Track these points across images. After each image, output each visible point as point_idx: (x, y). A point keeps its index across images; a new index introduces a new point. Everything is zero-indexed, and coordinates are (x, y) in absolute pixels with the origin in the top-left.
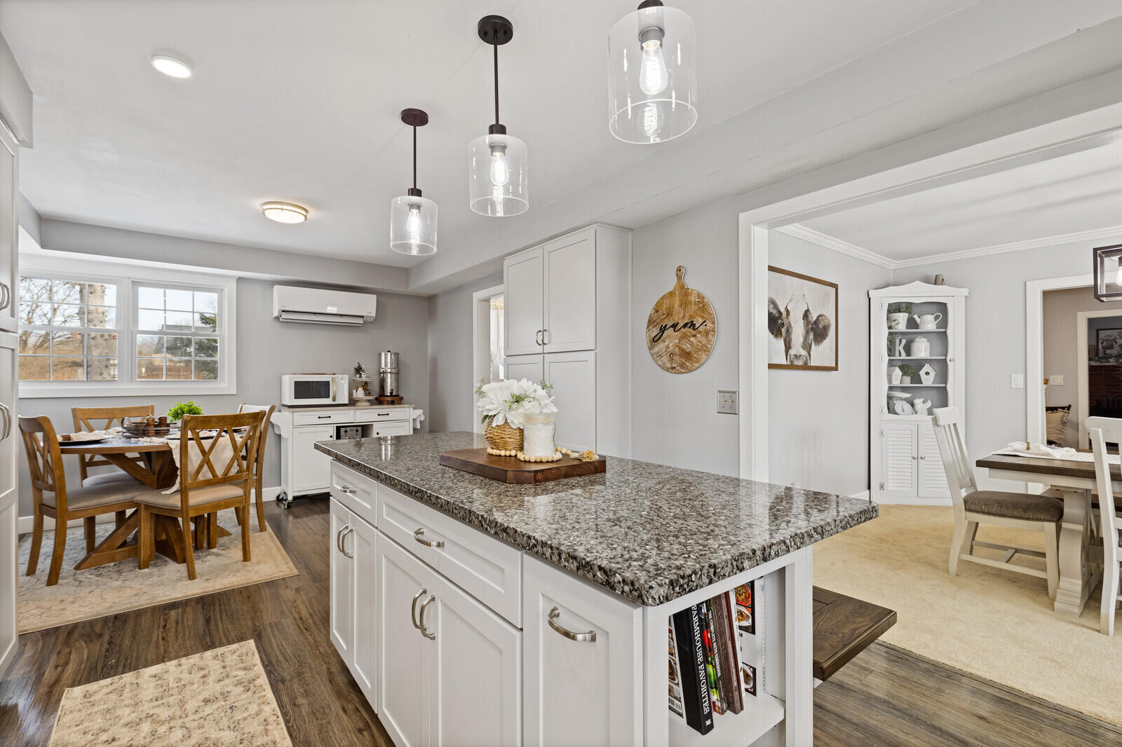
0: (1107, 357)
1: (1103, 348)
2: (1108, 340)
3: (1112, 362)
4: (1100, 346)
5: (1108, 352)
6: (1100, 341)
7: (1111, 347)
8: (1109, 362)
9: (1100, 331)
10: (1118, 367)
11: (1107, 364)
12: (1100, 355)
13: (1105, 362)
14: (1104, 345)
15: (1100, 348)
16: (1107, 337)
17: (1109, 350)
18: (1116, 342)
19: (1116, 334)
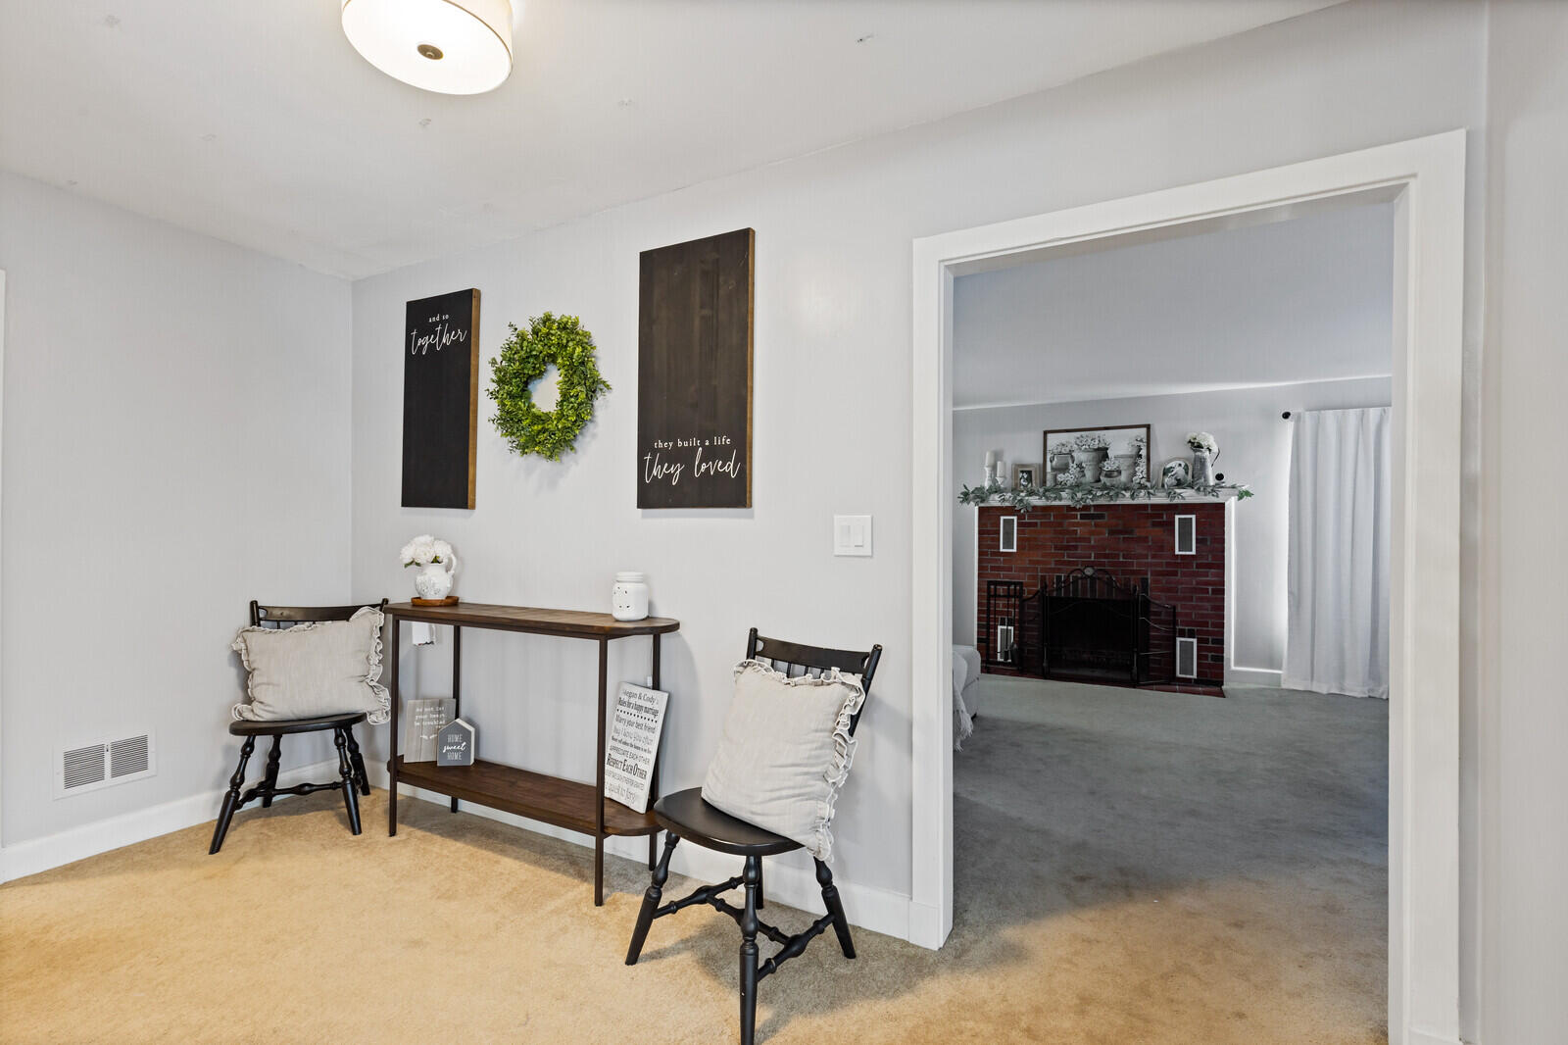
0: (1058, 488)
1: (1053, 469)
2: (1060, 453)
3: (1065, 499)
4: (1049, 464)
5: (1061, 477)
6: (1049, 456)
7: (1064, 469)
8: (1061, 499)
9: (1049, 436)
10: (1074, 509)
11: (1057, 503)
12: (1048, 484)
13: (1055, 499)
14: (1054, 463)
15: (1049, 469)
16: (1059, 448)
17: (1062, 475)
18: (1072, 457)
19: (1073, 441)
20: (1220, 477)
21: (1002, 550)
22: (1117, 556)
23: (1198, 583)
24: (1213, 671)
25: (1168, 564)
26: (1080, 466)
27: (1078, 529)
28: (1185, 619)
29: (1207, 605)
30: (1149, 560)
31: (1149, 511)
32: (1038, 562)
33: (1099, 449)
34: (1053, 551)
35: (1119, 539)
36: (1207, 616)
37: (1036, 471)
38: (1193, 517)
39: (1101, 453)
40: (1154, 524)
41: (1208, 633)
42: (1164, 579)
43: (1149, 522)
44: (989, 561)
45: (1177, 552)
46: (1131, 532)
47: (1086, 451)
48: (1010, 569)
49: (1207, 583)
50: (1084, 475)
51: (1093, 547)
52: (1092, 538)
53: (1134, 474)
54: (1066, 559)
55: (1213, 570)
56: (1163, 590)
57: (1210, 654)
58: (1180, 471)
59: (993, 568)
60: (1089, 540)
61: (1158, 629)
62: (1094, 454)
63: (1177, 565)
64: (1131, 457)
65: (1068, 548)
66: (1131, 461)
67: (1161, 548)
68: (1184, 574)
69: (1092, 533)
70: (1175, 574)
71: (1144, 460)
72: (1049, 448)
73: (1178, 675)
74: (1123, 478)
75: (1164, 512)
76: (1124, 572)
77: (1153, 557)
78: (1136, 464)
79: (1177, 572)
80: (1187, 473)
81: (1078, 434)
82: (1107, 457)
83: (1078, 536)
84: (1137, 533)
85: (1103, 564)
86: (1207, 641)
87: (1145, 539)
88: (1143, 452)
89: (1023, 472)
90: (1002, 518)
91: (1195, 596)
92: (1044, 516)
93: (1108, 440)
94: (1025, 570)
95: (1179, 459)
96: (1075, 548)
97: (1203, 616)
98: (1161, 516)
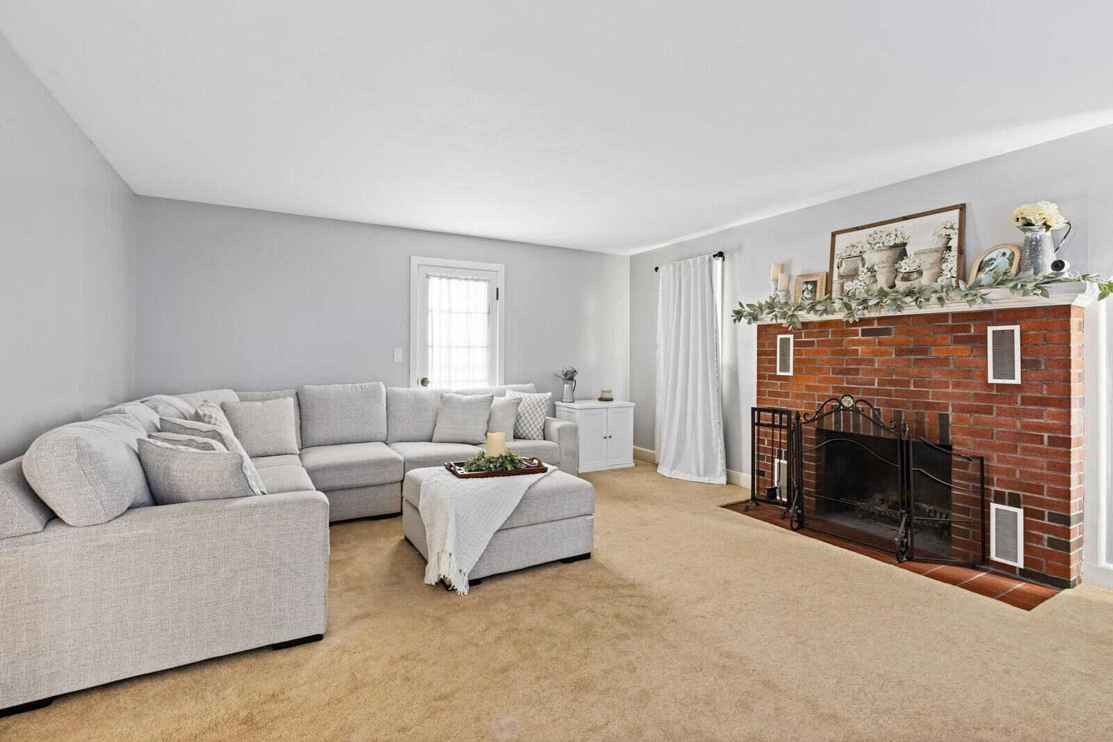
1: (841, 277)
2: (850, 257)
4: (836, 271)
5: (849, 286)
6: (836, 261)
7: (853, 275)
9: (838, 237)
14: (842, 269)
15: (835, 277)
16: (849, 250)
17: (849, 283)
18: (863, 259)
19: (864, 240)
20: (1058, 265)
21: (779, 373)
22: (907, 383)
23: (1024, 426)
24: (1050, 562)
25: (977, 397)
26: (871, 270)
27: (860, 348)
28: (1004, 477)
29: (1043, 461)
30: (950, 390)
31: (950, 322)
32: (815, 388)
33: (895, 246)
34: (831, 375)
35: (909, 359)
36: (1041, 477)
37: (822, 282)
38: (1017, 329)
39: (898, 251)
40: (957, 341)
41: (1042, 503)
42: (971, 418)
43: (949, 338)
44: (767, 385)
45: (991, 380)
46: (925, 352)
47: (880, 250)
48: (786, 395)
49: (1041, 428)
50: (875, 281)
51: (877, 371)
52: (876, 359)
53: (940, 273)
54: (845, 385)
55: (1049, 409)
56: (972, 433)
57: (1046, 536)
58: (1001, 263)
59: (771, 394)
60: (871, 362)
61: (960, 488)
62: (889, 253)
63: (990, 397)
64: (936, 251)
65: (847, 372)
66: (936, 256)
67: (968, 374)
68: (1001, 412)
69: (875, 353)
70: (988, 411)
71: (954, 252)
72: (837, 252)
73: (993, 556)
74: (925, 280)
75: (972, 324)
76: (915, 405)
77: (957, 385)
78: (943, 260)
79: (991, 408)
80: (1011, 265)
81: (871, 230)
82: (905, 254)
83: (859, 357)
84: (934, 353)
85: (889, 393)
86: (1041, 515)
87: (945, 361)
88: (954, 243)
89: (807, 283)
90: (779, 337)
91: (1020, 445)
92: (820, 334)
93: (907, 233)
94: (802, 396)
95: (1003, 245)
96: (856, 371)
97: (1034, 476)
98: (967, 329)
